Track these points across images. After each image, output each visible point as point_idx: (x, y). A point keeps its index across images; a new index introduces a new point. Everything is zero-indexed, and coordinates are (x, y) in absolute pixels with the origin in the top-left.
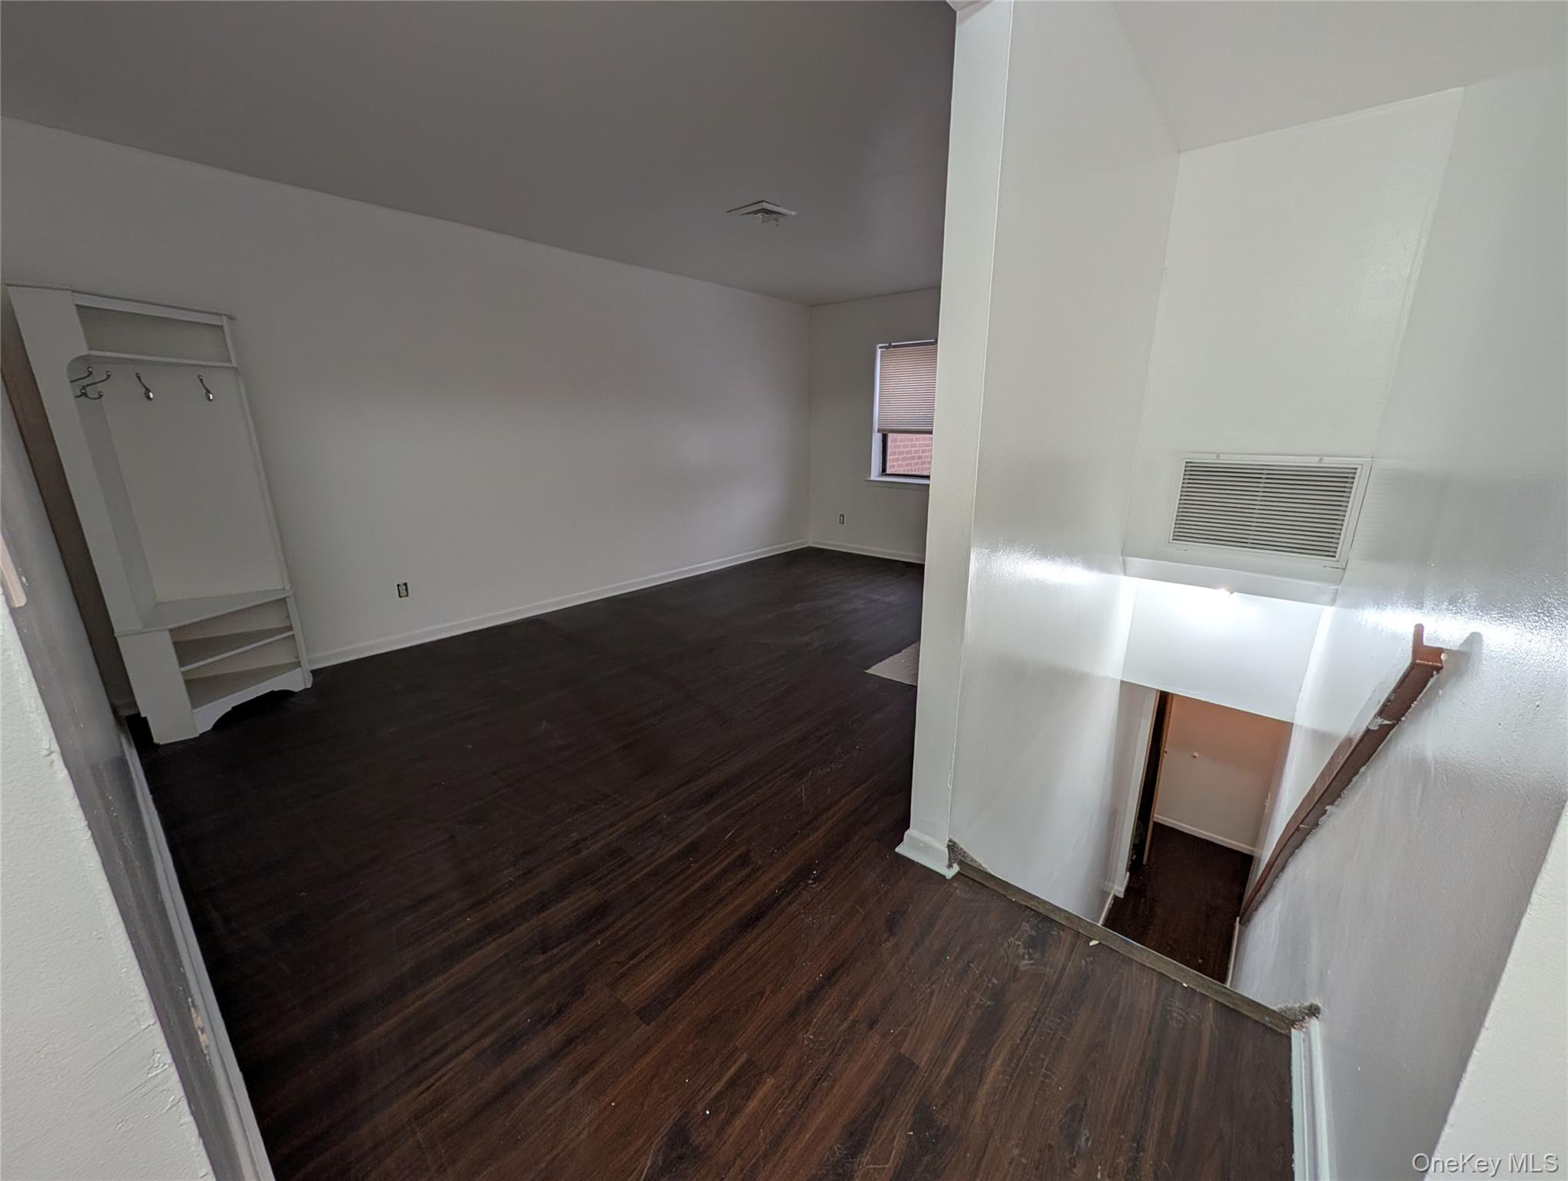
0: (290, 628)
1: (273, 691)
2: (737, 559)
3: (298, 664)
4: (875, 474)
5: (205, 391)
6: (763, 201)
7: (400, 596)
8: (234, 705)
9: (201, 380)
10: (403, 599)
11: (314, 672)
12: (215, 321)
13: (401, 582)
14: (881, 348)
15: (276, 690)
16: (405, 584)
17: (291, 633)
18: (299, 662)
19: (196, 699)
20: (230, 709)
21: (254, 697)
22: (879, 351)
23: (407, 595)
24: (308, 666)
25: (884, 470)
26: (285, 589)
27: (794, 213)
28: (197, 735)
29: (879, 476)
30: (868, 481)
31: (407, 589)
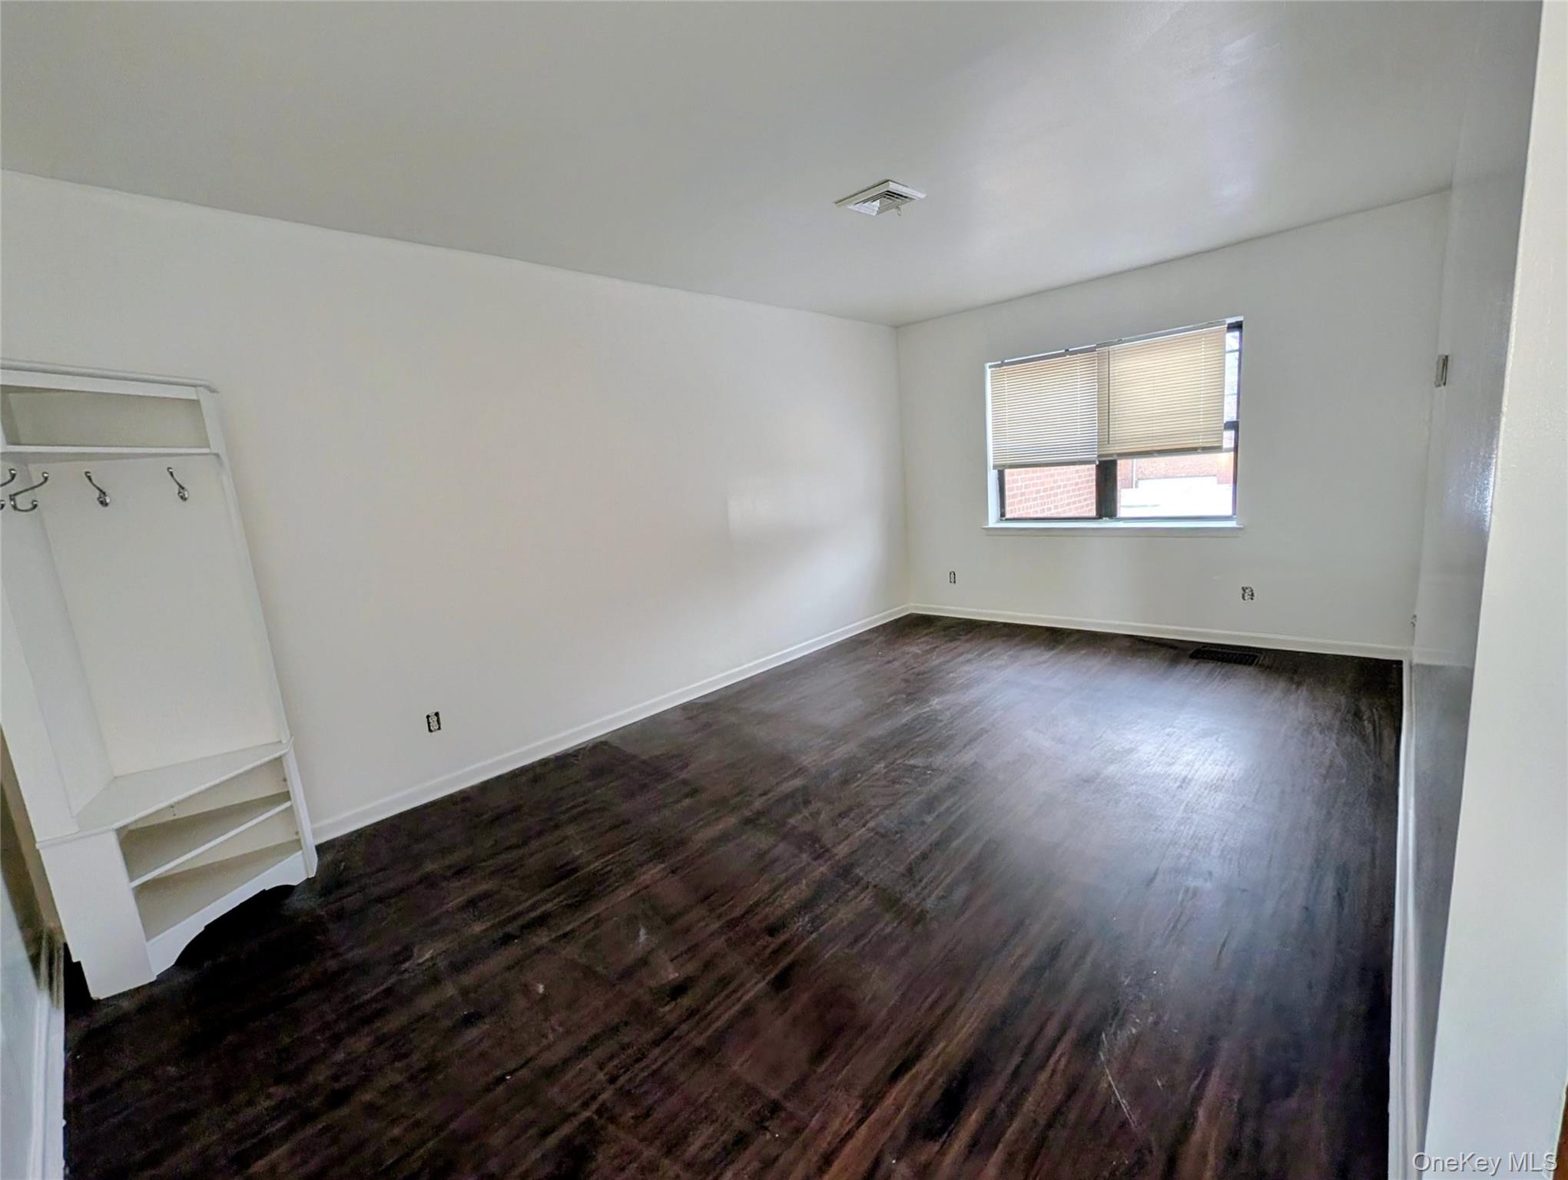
0: (286, 796)
1: (264, 890)
2: (830, 638)
3: (297, 844)
4: (993, 521)
5: (177, 487)
6: (887, 181)
7: (430, 731)
8: (207, 923)
9: (171, 474)
10: (433, 733)
11: (320, 849)
12: (189, 394)
13: (431, 712)
14: (990, 367)
15: (267, 889)
16: (437, 714)
17: (288, 804)
18: (298, 841)
19: (151, 925)
20: (202, 929)
21: (238, 904)
22: (989, 371)
23: (439, 728)
24: (311, 842)
25: (1003, 515)
26: (280, 742)
27: (922, 196)
28: (154, 978)
29: (997, 522)
30: (986, 529)
31: (438, 721)
